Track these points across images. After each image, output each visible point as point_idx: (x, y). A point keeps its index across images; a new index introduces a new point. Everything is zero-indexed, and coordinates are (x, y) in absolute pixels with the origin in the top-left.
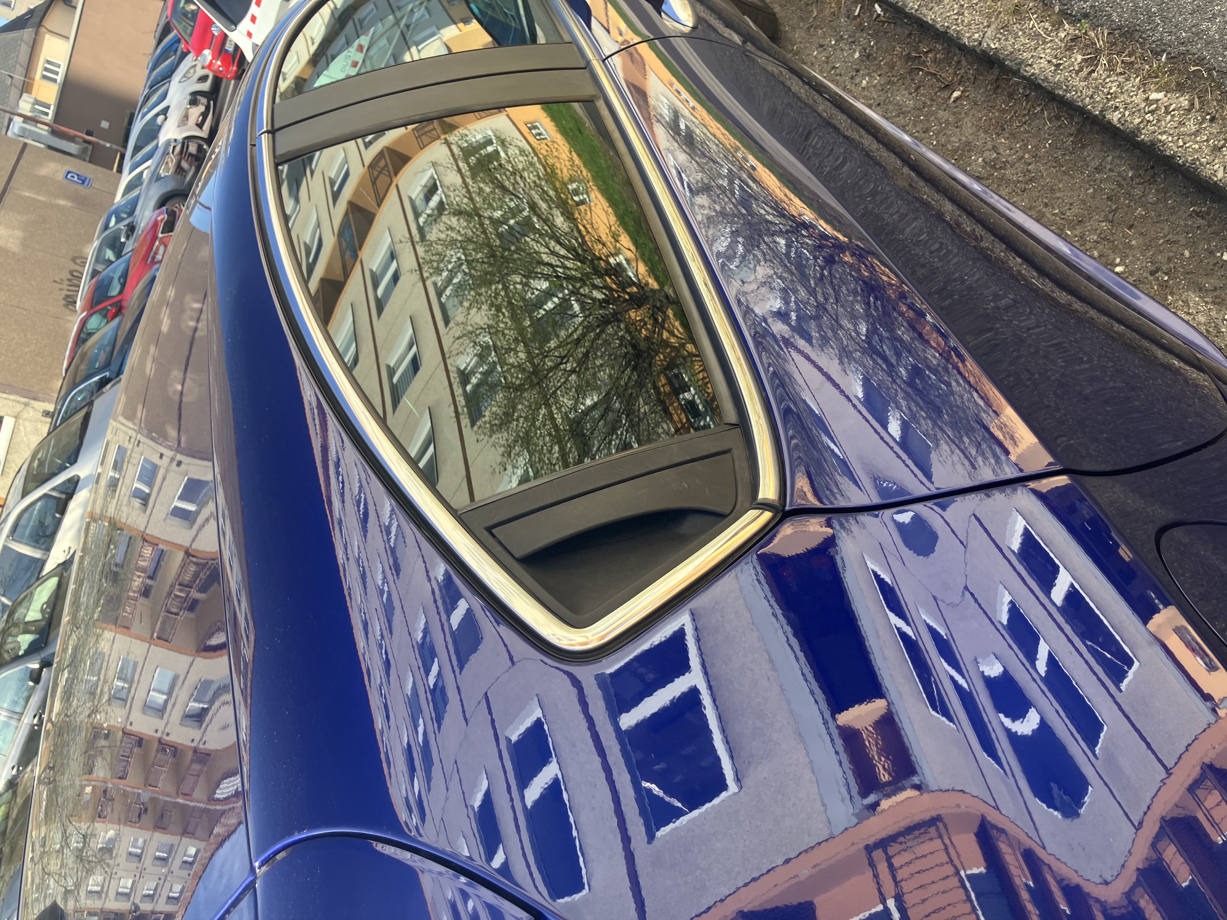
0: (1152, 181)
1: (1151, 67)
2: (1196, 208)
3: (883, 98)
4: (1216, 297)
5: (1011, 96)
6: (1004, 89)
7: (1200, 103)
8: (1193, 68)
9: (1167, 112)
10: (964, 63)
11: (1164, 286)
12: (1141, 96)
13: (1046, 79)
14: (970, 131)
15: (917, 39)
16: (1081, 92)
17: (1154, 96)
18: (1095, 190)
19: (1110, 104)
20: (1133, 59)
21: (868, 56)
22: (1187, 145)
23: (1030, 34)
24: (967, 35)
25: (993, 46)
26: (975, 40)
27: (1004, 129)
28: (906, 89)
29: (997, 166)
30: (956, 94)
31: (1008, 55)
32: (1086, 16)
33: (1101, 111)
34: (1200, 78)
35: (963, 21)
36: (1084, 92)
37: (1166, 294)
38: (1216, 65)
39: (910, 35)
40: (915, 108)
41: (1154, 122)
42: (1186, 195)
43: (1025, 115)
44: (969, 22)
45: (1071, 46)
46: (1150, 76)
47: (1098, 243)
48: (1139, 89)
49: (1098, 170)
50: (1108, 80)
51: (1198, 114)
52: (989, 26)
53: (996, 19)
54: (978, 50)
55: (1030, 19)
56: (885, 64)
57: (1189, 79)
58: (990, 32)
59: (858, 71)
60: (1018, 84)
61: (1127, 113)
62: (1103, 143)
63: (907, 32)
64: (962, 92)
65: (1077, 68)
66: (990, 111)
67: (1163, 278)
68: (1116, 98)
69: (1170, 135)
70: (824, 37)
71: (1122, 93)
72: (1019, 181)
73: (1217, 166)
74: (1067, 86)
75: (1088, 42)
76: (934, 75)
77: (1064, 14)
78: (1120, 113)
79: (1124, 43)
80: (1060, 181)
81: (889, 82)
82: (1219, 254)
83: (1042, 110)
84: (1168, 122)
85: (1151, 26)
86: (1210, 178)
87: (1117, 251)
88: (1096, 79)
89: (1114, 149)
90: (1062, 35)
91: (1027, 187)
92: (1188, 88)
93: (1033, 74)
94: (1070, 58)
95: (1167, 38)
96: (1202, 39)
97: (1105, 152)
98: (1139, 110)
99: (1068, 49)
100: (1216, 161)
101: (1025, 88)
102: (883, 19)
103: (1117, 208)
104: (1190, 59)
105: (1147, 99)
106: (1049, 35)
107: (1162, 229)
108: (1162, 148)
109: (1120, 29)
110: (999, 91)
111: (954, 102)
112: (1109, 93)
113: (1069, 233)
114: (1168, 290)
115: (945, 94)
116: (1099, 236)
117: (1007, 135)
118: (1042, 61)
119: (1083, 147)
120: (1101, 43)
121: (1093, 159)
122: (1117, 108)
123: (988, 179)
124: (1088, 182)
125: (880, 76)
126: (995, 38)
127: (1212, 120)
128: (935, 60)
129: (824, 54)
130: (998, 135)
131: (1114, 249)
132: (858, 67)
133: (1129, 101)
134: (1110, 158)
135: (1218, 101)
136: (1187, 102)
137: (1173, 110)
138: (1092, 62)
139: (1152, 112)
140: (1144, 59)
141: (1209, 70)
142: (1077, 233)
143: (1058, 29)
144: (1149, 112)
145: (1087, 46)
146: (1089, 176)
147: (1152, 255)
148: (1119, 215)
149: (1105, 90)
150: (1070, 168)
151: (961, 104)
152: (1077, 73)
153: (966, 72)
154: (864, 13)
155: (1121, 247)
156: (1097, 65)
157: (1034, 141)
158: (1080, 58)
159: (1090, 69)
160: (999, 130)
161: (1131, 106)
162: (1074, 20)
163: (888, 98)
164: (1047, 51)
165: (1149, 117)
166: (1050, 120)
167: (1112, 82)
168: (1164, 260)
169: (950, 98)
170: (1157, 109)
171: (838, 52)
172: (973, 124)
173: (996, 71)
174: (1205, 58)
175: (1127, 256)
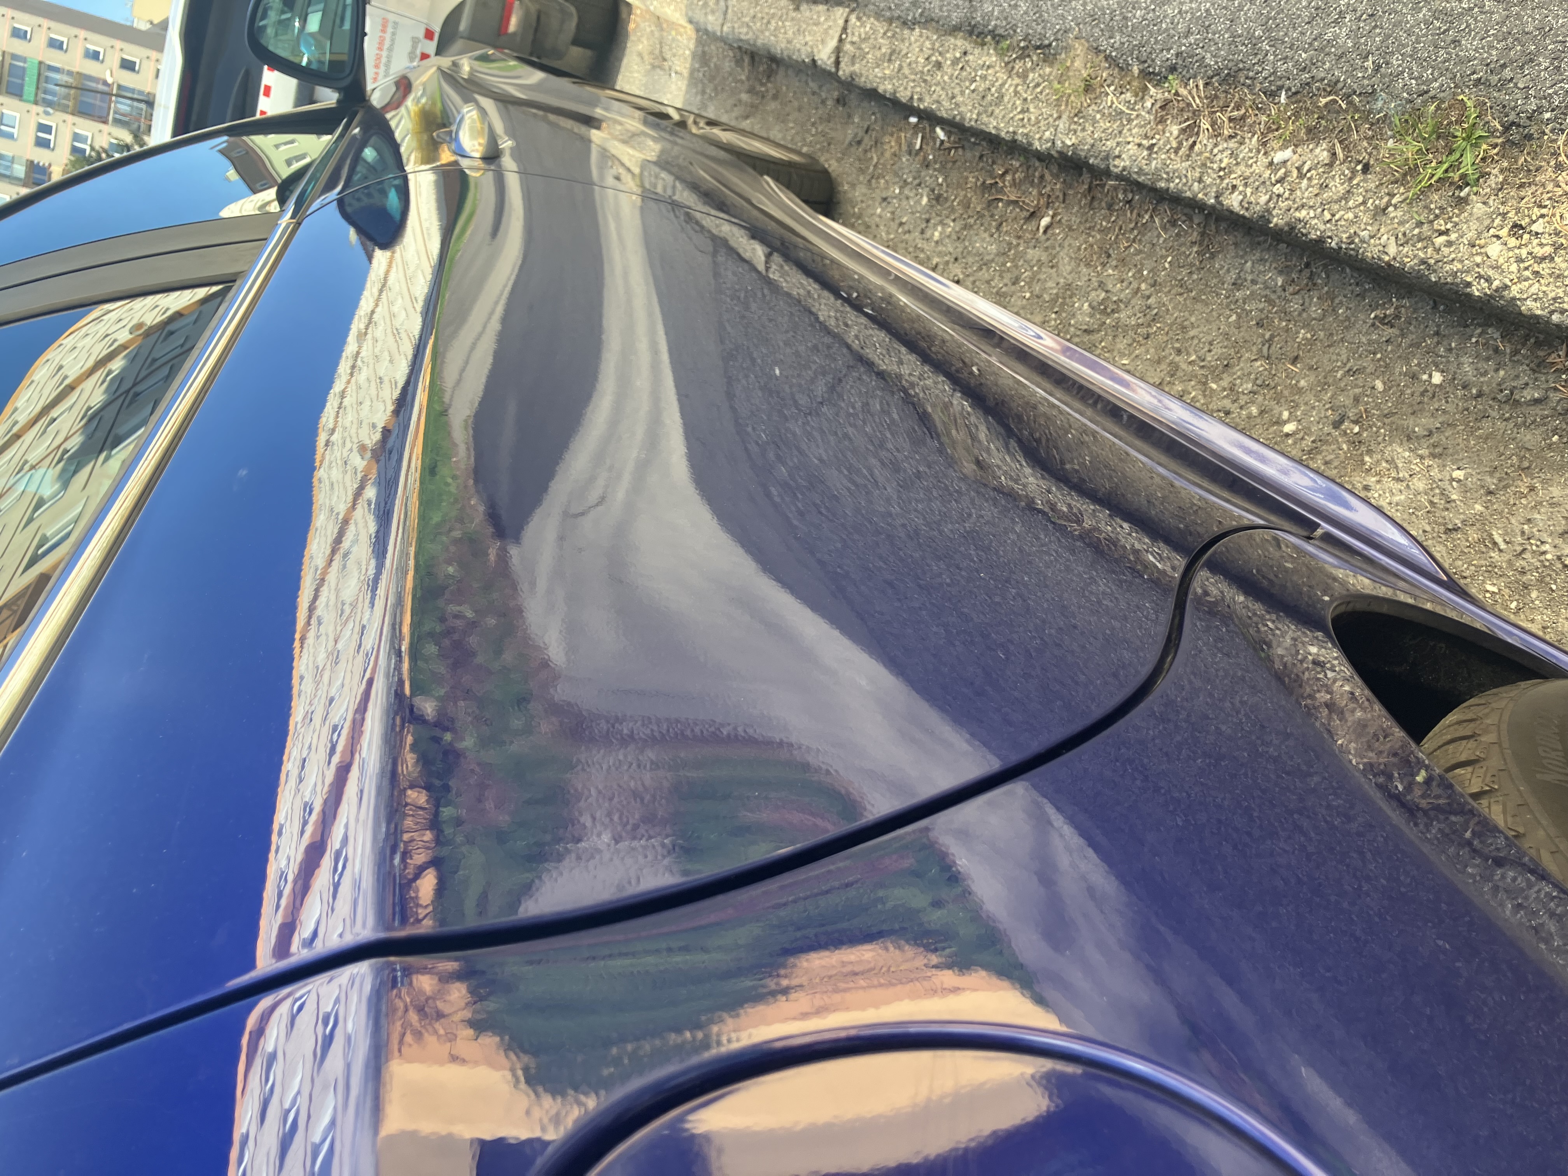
0: (1312, 285)
1: (1269, 115)
2: (1378, 312)
3: (960, 250)
4: (1435, 446)
5: (1110, 207)
6: (1101, 200)
7: (1343, 149)
8: (1323, 101)
9: (1301, 176)
10: (1048, 177)
11: (1356, 442)
12: (1263, 160)
13: (1141, 171)
14: (1069, 268)
15: (990, 161)
16: (1186, 176)
17: (1279, 157)
18: (1239, 317)
19: (1224, 185)
20: (1243, 111)
21: (938, 198)
22: (1337, 217)
23: (1110, 114)
24: (1037, 136)
25: (1069, 143)
26: (1047, 141)
27: (1109, 256)
28: (985, 231)
29: (1109, 310)
30: (1045, 221)
31: (1089, 150)
32: (1173, 69)
33: (1217, 197)
34: (1338, 112)
35: (1029, 119)
36: (1189, 175)
37: (1362, 455)
38: (1355, 86)
39: (981, 157)
40: (998, 254)
41: (1287, 195)
42: (1361, 296)
43: (1133, 229)
44: (1037, 118)
45: (1162, 117)
46: (1270, 130)
47: (1255, 393)
48: (1259, 151)
49: (1237, 285)
50: (1216, 151)
51: (1343, 167)
52: (1060, 117)
53: (1067, 105)
54: (1053, 152)
55: (1107, 94)
56: (959, 204)
57: (1322, 118)
58: (1062, 125)
59: (928, 221)
60: (1115, 188)
61: (1249, 191)
62: (1236, 244)
63: (977, 154)
64: (1053, 217)
65: (1174, 145)
66: (1089, 235)
67: (1352, 430)
68: (1230, 173)
69: (1311, 207)
70: (887, 188)
71: (1238, 164)
72: (1139, 325)
73: (1385, 237)
74: (1168, 173)
75: (1182, 105)
76: (1015, 203)
77: (1146, 75)
78: (1240, 193)
79: (1226, 92)
80: (1192, 313)
81: (966, 227)
82: (1425, 377)
83: (1151, 217)
84: (1305, 191)
85: (1259, 56)
86: (1380, 259)
87: (1282, 400)
88: (1200, 154)
89: (1252, 250)
90: (1148, 104)
91: (1151, 331)
92: (1324, 132)
93: (1124, 169)
94: (1164, 132)
95: (1282, 67)
96: (1328, 54)
97: (1242, 257)
98: (1264, 183)
99: (1160, 122)
100: (1382, 230)
101: (1125, 191)
102: (947, 145)
103: (1272, 337)
104: (1318, 89)
105: (1271, 163)
106: (1133, 109)
107: (1338, 354)
108: (1304, 231)
109: (1218, 74)
110: (1096, 204)
111: (1045, 232)
112: (1221, 169)
113: (1214, 386)
114: (1363, 448)
115: (1031, 226)
116: (1254, 384)
117: (1114, 263)
118: (1130, 146)
119: (1213, 256)
120: (1198, 101)
121: (1228, 271)
122: (1234, 187)
123: (1099, 331)
124: (1228, 306)
125: (954, 220)
126: (1070, 131)
127: (1366, 169)
128: (1014, 184)
129: (890, 209)
130: (1104, 265)
131: (1278, 398)
132: (927, 216)
133: (1248, 174)
134: (1249, 264)
135: (1369, 139)
136: (1325, 153)
137: (1309, 171)
138: (1191, 130)
139: (1280, 181)
140: (1258, 108)
141: (1347, 97)
142: (1225, 383)
143: (1143, 98)
144: (1278, 182)
145: (1182, 110)
146: (1227, 298)
147: (1332, 396)
148: (1275, 347)
149: (1215, 166)
150: (1201, 291)
151: (1053, 234)
152: (1176, 152)
153: (1052, 190)
154: (927, 144)
155: (1286, 393)
156: (1198, 134)
157: (1149, 264)
158: (1175, 129)
159: (1191, 141)
160: (1104, 258)
161: (1251, 180)
162: (1159, 79)
163: (966, 248)
164: (1134, 131)
165: (1278, 189)
166: (1164, 228)
167: (1222, 152)
168: (1349, 402)
169: (1038, 229)
170: (1286, 175)
171: (904, 203)
172: (1071, 258)
173: (1086, 177)
174: (1338, 81)
175: (1297, 406)
